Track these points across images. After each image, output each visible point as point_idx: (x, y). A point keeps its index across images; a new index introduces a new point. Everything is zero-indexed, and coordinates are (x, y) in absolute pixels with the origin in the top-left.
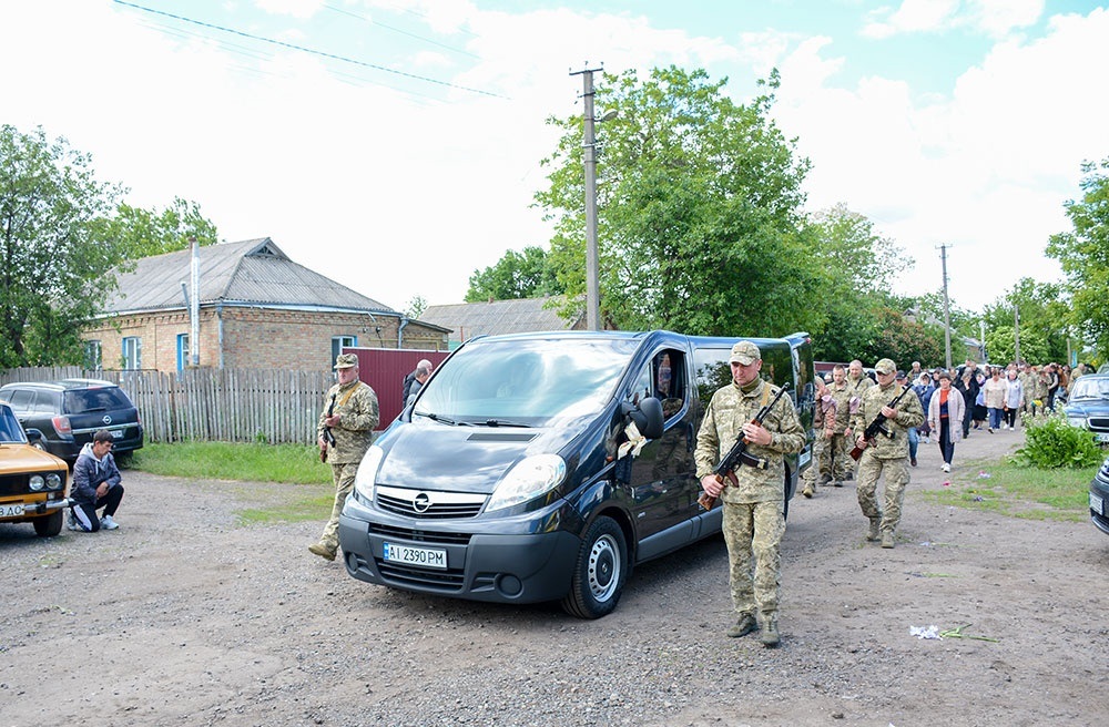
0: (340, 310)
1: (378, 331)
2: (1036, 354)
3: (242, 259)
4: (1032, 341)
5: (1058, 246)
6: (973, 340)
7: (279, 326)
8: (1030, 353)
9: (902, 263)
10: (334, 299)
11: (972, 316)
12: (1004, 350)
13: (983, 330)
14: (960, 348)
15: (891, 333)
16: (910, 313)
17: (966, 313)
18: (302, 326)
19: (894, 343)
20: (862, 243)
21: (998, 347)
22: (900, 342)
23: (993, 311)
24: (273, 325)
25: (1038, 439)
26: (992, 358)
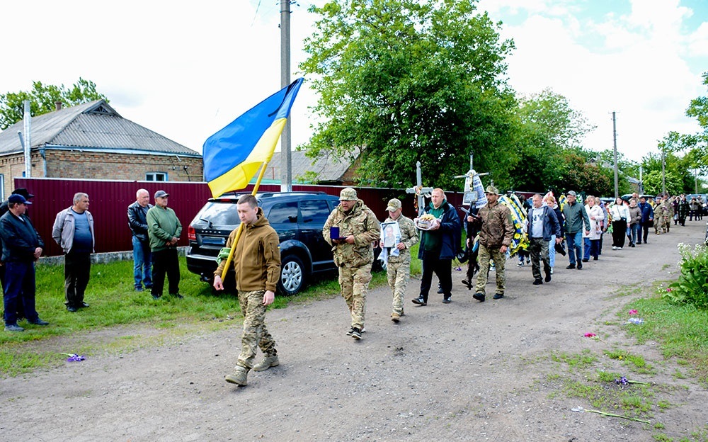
0: (151, 153)
1: (185, 169)
2: (675, 188)
3: (79, 115)
4: (673, 180)
5: (697, 107)
6: (634, 179)
7: (99, 165)
8: (671, 188)
9: (588, 128)
10: (150, 145)
11: (634, 164)
12: (654, 186)
13: (641, 173)
14: (626, 184)
15: (575, 172)
16: (593, 161)
17: (631, 162)
18: (119, 165)
19: (577, 179)
20: (561, 113)
21: (650, 184)
22: (582, 178)
23: (648, 161)
24: (93, 164)
25: (695, 273)
26: (647, 191)
